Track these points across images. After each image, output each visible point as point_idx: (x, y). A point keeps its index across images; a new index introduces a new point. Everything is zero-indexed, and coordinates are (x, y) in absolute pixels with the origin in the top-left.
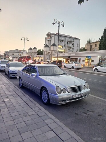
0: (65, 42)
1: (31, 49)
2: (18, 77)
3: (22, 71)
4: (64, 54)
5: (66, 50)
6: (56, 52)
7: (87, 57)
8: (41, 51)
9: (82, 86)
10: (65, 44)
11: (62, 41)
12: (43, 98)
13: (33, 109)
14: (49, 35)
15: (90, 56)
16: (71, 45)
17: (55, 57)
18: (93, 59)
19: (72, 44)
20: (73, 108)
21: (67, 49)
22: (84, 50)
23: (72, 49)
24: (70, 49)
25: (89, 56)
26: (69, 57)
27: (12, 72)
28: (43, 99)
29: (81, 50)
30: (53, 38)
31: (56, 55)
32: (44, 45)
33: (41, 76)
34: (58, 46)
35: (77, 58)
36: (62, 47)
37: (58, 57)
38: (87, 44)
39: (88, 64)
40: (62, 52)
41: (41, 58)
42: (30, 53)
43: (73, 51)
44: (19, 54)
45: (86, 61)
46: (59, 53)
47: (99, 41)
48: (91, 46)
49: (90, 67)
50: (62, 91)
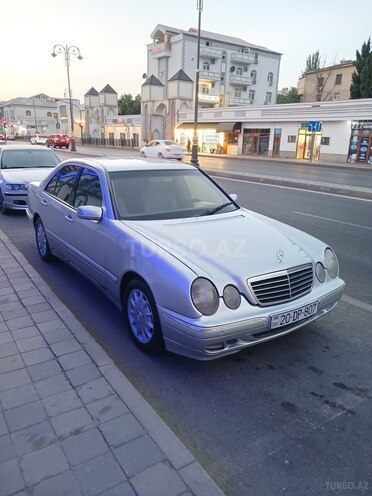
0: (224, 65)
1: (92, 92)
2: (30, 215)
3: (46, 190)
4: (218, 114)
5: (227, 97)
6: (188, 103)
7: (305, 125)
8: (134, 99)
9: (314, 270)
10: (223, 74)
11: (213, 60)
12: (132, 320)
13: (83, 391)
14: (164, 36)
15: (318, 122)
16: (244, 78)
17: (186, 125)
18: (326, 131)
19: (248, 74)
20: (271, 368)
21: (229, 93)
22: (294, 97)
23: (248, 93)
24: (243, 93)
25: (313, 123)
26: (238, 125)
27: (13, 189)
28: (134, 324)
29: (281, 99)
30: (177, 49)
31: (191, 118)
32: (144, 76)
33: (120, 218)
34: (197, 81)
35: (268, 131)
36: (210, 85)
37: (196, 124)
38: (305, 75)
39: (307, 151)
40: (211, 105)
41: (131, 128)
42: (92, 108)
43: (252, 103)
44: (49, 114)
45: (301, 139)
46: (199, 106)
47: (354, 64)
48: (321, 82)
49: (313, 162)
50: (221, 300)
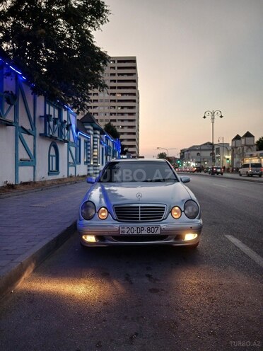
1: (238, 138)
42: (236, 148)
50: (96, 214)
